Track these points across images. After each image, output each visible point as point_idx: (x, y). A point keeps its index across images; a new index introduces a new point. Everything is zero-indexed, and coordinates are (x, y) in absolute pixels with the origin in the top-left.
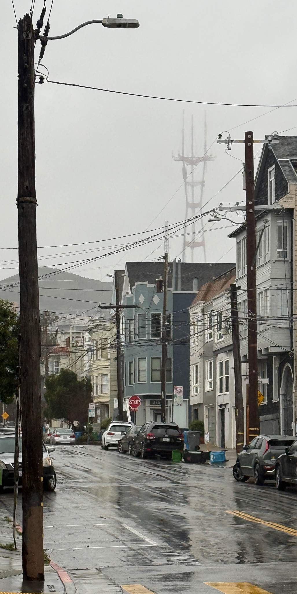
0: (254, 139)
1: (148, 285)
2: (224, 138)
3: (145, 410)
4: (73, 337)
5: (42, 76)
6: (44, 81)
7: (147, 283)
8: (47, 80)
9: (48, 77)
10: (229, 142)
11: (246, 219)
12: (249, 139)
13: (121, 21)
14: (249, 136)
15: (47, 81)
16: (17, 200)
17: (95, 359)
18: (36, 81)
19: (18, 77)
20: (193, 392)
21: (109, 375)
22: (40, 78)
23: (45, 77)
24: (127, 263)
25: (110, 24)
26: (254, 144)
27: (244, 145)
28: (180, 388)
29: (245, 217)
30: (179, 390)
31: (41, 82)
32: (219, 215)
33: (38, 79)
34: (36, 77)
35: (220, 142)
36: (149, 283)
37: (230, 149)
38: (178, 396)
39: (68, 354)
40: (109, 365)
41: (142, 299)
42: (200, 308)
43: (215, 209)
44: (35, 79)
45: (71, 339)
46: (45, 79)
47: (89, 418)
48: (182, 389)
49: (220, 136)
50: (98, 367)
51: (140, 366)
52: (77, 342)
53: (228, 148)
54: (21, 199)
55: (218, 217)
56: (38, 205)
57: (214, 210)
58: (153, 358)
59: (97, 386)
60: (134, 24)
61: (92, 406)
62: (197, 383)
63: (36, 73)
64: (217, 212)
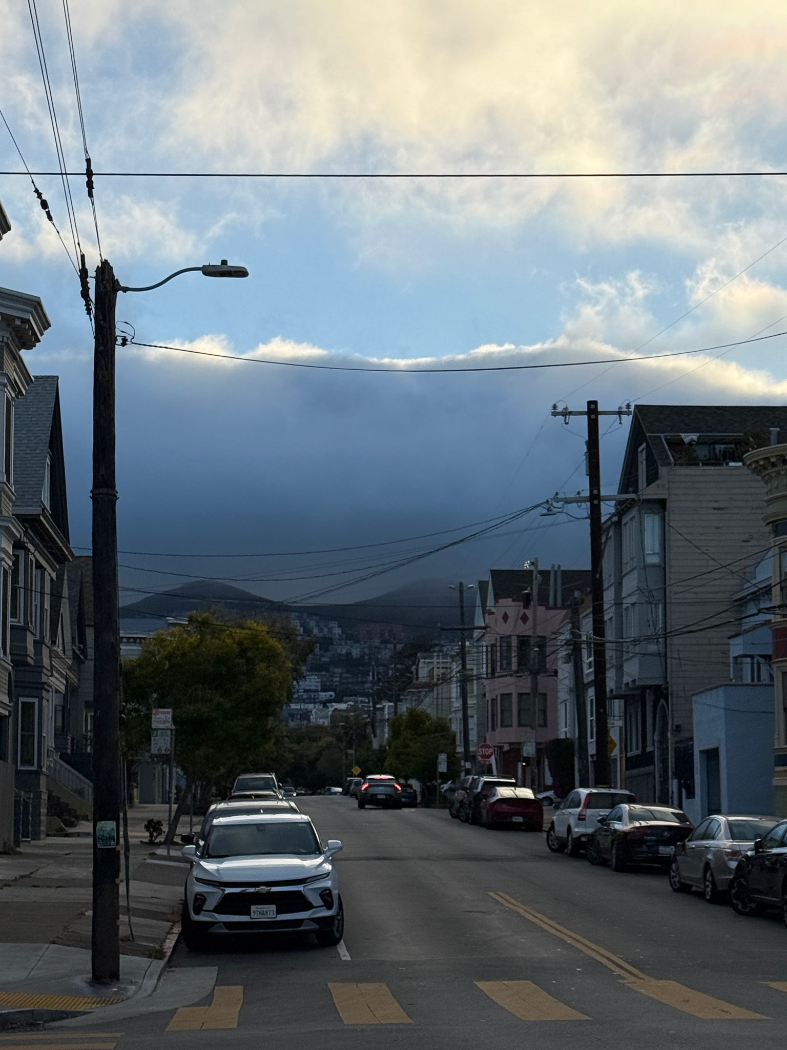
0: (600, 409)
2: (560, 409)
4: (438, 668)
5: (125, 337)
6: (127, 343)
10: (566, 413)
11: (589, 513)
12: (593, 410)
13: (224, 268)
14: (593, 406)
16: (92, 492)
18: (117, 343)
19: (95, 338)
21: (476, 717)
22: (122, 339)
24: (493, 573)
25: (209, 271)
26: (600, 417)
27: (586, 417)
29: (589, 510)
31: (124, 343)
32: (555, 507)
33: (120, 341)
34: (118, 338)
35: (555, 414)
36: (513, 601)
37: (567, 423)
40: (475, 704)
43: (549, 500)
45: (436, 671)
47: (440, 773)
49: (555, 407)
52: (443, 674)
53: (565, 420)
54: (97, 491)
55: (553, 510)
56: (118, 498)
57: (547, 502)
60: (241, 273)
61: (443, 757)
62: (566, 727)
63: (118, 333)
64: (552, 504)
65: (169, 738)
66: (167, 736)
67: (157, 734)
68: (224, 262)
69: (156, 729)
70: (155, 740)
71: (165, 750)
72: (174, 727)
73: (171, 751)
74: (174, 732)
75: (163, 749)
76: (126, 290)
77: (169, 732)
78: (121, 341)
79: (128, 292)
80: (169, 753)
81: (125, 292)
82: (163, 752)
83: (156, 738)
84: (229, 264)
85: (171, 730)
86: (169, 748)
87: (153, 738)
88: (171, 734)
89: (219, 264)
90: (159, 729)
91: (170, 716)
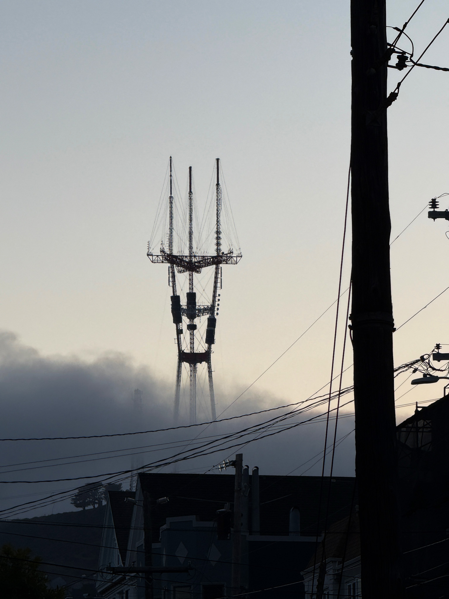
6: (406, 63)
7: (193, 517)
9: (412, 55)
15: (412, 63)
19: (352, 53)
22: (398, 57)
31: (401, 66)
32: (434, 369)
35: (433, 215)
36: (197, 520)
44: (389, 58)
46: (409, 59)
49: (434, 203)
55: (431, 373)
57: (422, 359)
64: (429, 364)
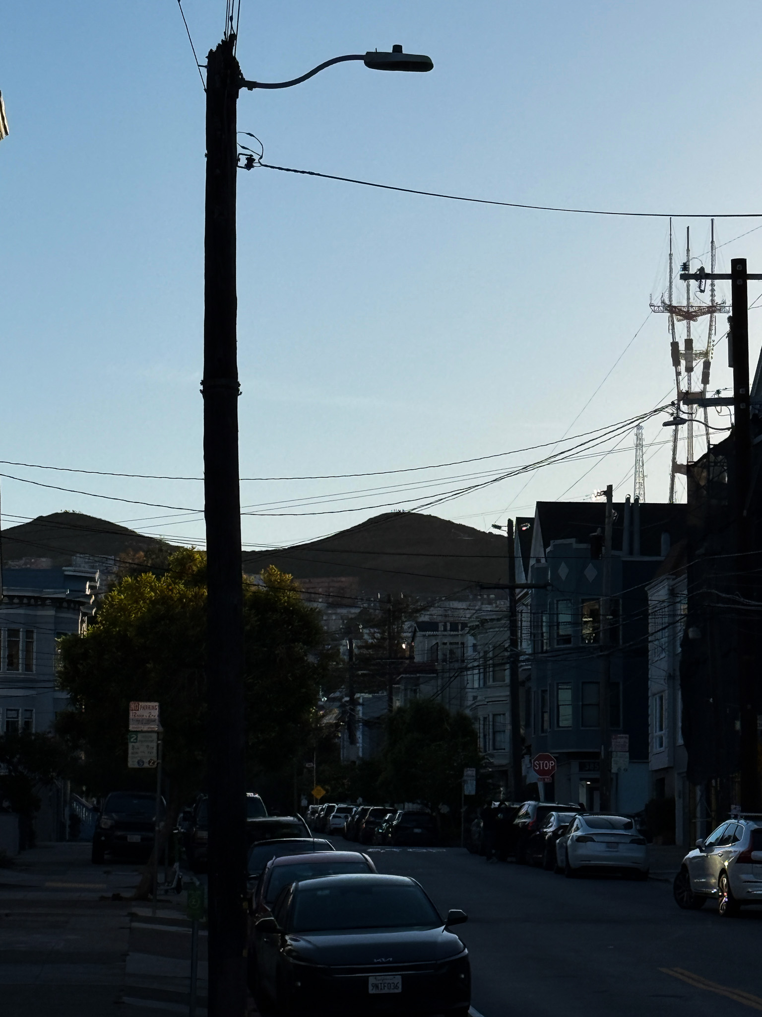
0: (749, 271)
1: (575, 546)
3: (570, 780)
4: (445, 644)
5: (251, 156)
6: (254, 164)
7: (573, 540)
8: (259, 162)
9: (261, 158)
10: (702, 276)
11: (733, 422)
12: (739, 272)
13: (400, 57)
14: (739, 267)
15: (259, 165)
16: (203, 383)
17: (482, 685)
18: (239, 164)
19: (206, 155)
20: (654, 748)
21: (507, 714)
22: (247, 159)
23: (256, 157)
24: (539, 504)
25: (375, 61)
28: (622, 737)
29: (733, 417)
30: (621, 741)
31: (250, 165)
32: (684, 413)
33: (243, 161)
34: (240, 157)
36: (577, 542)
37: (702, 291)
38: (619, 754)
39: (435, 675)
40: (507, 696)
41: (563, 571)
42: (667, 588)
43: (676, 402)
44: (239, 160)
45: (440, 647)
46: (257, 161)
47: (465, 795)
48: (627, 741)
49: (685, 267)
50: (487, 700)
51: (560, 698)
52: (452, 652)
53: (700, 287)
54: (209, 383)
55: (681, 416)
56: (241, 393)
57: (673, 403)
58: (583, 683)
59: (485, 736)
60: (422, 64)
61: (470, 773)
62: (661, 729)
63: (239, 150)
65: (154, 745)
66: (152, 741)
67: (136, 739)
68: (397, 48)
69: (136, 732)
70: (133, 747)
71: (149, 762)
72: (161, 729)
73: (158, 764)
74: (161, 737)
75: (146, 761)
76: (252, 85)
77: (155, 736)
78: (246, 162)
79: (255, 90)
80: (155, 766)
81: (250, 89)
82: (146, 765)
83: (136, 745)
84: (404, 52)
85: (158, 733)
86: (155, 759)
87: (130, 745)
88: (158, 739)
89: (391, 51)
90: (142, 732)
91: (155, 713)
